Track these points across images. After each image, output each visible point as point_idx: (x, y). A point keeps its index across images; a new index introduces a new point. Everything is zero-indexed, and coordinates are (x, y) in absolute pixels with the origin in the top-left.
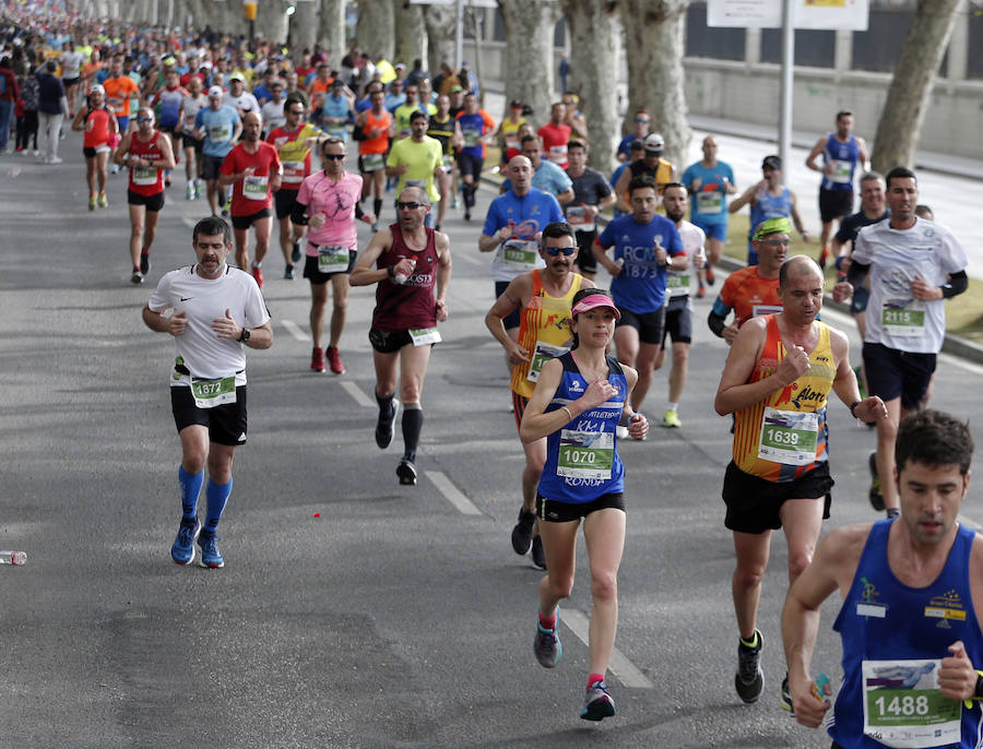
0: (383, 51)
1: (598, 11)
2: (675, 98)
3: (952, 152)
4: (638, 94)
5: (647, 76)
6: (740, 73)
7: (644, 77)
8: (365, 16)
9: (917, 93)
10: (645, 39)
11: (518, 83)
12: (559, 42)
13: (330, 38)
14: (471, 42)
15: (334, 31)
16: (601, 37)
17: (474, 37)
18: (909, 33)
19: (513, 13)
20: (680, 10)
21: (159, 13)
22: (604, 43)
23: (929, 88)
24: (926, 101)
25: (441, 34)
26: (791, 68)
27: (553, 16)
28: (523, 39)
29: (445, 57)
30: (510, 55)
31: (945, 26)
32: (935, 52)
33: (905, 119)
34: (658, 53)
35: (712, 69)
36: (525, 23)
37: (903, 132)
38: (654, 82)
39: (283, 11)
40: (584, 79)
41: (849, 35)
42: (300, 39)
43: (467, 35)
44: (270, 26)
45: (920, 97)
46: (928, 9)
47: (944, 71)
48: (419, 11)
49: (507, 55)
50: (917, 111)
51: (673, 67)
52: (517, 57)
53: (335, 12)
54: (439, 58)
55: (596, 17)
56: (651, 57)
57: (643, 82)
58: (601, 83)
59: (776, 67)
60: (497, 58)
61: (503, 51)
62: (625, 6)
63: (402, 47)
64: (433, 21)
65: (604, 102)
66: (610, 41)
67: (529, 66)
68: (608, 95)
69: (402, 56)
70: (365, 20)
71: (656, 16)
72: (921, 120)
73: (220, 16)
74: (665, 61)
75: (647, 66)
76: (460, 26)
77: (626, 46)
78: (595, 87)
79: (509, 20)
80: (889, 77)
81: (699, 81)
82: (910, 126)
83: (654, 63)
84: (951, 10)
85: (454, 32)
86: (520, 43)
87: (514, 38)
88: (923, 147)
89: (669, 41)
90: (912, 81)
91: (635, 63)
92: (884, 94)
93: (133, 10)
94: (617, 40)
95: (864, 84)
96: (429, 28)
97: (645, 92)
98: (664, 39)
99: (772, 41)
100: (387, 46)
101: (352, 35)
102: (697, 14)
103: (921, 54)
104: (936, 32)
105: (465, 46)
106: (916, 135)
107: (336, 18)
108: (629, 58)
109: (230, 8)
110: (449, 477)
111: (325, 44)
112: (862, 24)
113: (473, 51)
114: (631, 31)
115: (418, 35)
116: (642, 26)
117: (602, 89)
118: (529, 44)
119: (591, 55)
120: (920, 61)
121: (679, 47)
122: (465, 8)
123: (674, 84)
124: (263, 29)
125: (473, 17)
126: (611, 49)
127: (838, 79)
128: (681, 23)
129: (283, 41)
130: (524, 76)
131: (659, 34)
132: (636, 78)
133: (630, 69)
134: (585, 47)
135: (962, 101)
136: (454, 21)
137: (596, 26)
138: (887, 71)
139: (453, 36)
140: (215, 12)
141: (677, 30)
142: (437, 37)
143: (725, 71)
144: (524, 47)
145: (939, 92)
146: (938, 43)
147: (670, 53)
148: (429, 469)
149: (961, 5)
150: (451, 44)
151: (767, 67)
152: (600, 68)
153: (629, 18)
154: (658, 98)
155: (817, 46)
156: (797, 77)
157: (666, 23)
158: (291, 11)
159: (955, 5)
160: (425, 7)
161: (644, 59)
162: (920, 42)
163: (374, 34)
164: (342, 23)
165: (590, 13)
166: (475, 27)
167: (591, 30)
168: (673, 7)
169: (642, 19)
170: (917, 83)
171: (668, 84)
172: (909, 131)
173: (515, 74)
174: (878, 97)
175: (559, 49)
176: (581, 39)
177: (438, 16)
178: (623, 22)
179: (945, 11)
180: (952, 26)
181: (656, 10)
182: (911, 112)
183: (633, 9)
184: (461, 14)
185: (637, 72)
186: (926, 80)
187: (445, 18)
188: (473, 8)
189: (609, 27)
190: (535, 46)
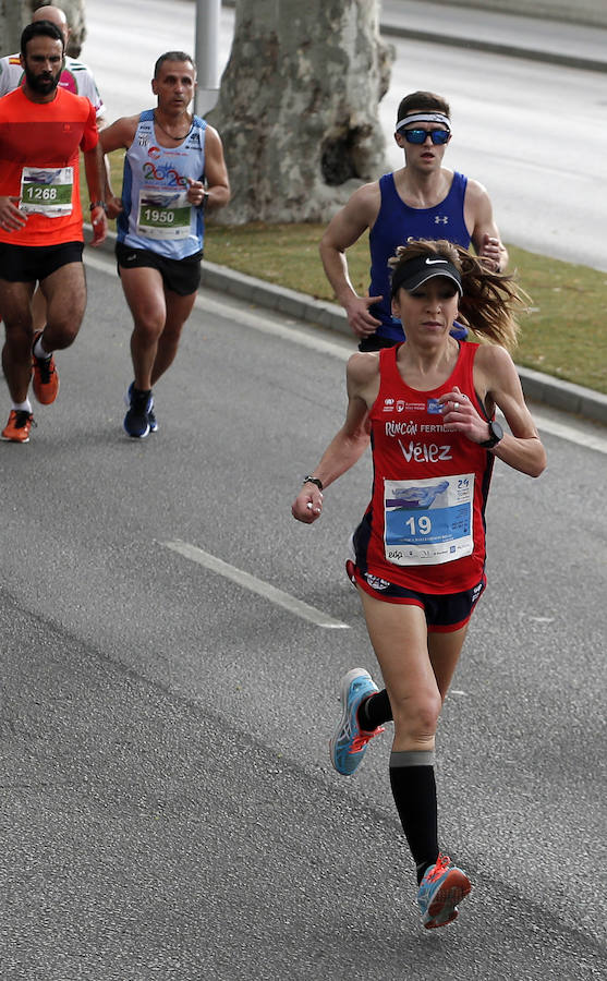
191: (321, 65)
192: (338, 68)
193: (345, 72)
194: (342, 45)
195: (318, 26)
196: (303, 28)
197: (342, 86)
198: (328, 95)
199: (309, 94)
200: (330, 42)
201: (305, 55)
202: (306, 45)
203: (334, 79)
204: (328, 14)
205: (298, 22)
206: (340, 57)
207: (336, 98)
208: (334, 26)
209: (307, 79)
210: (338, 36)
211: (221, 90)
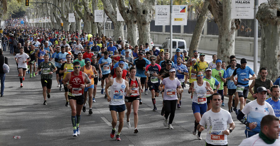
0: (89, 32)
1: (132, 23)
2: (149, 40)
3: (205, 49)
4: (141, 39)
5: (143, 35)
6: (161, 34)
7: (142, 35)
8: (85, 25)
9: (198, 38)
10: (142, 28)
11: (117, 37)
12: (125, 29)
13: (78, 30)
14: (107, 30)
15: (79, 28)
16: (133, 28)
17: (108, 29)
18: (196, 26)
19: (115, 24)
20: (149, 23)
21: (43, 25)
22: (134, 29)
23: (200, 37)
24: (200, 39)
25: (101, 28)
26: (172, 33)
27: (123, 24)
28: (118, 29)
29: (102, 33)
30: (115, 32)
31: (203, 24)
32: (201, 30)
33: (196, 43)
34: (145, 31)
35: (155, 34)
36: (118, 26)
37: (195, 46)
38: (144, 37)
39: (69, 24)
40: (130, 37)
41: (183, 26)
42: (72, 30)
43: (106, 28)
44: (66, 28)
45: (198, 39)
46: (200, 21)
47: (203, 34)
48: (96, 24)
49: (114, 32)
50: (198, 41)
51: (148, 34)
52: (116, 32)
53: (79, 24)
54: (101, 33)
55: (132, 24)
56: (144, 32)
57: (142, 37)
58: (134, 37)
59: (169, 33)
60: (112, 32)
61: (113, 31)
62: (138, 22)
63: (93, 31)
64: (99, 26)
65: (134, 41)
66: (135, 29)
67: (119, 34)
68: (135, 40)
69: (93, 33)
70: (85, 26)
71: (144, 23)
72: (199, 43)
73: (56, 26)
74: (146, 33)
75: (143, 34)
76: (105, 26)
77: (138, 30)
78: (132, 38)
79: (115, 25)
80: (192, 35)
81: (153, 36)
82: (197, 45)
83: (144, 33)
84: (204, 21)
85: (103, 28)
86: (117, 30)
87: (116, 29)
88: (199, 49)
89: (147, 28)
90: (197, 35)
91: (140, 33)
92: (191, 38)
93: (38, 25)
94: (137, 29)
95: (187, 36)
96: (98, 27)
97: (143, 39)
98: (146, 28)
99: (168, 28)
100: (90, 31)
101: (83, 29)
102: (153, 22)
103: (198, 30)
104: (201, 26)
105: (106, 30)
106: (198, 46)
107: (80, 26)
108: (139, 32)
109: (58, 24)
110: (106, 118)
111: (77, 30)
112: (186, 24)
113: (107, 32)
114: (139, 27)
115: (96, 28)
116: (142, 26)
117: (134, 38)
118: (119, 30)
119: (131, 32)
120: (198, 31)
121: (149, 30)
122: (106, 23)
123: (149, 37)
124: (65, 28)
125: (107, 25)
126: (135, 30)
127: (181, 35)
128: (149, 25)
129: (69, 30)
130: (118, 36)
131: (145, 27)
132: (141, 36)
133: (139, 34)
134: (130, 30)
135: (206, 39)
136: (103, 26)
137: (132, 26)
138: (191, 33)
139: (103, 29)
140: (55, 25)
141: (149, 27)
142: (100, 29)
143: (158, 34)
144: (118, 31)
145: (202, 37)
146: (202, 28)
147: (147, 31)
148: (102, 117)
149: (206, 20)
150: (103, 30)
151: (167, 33)
152: (133, 34)
153: (139, 24)
154: (145, 40)
155: (177, 29)
156: (173, 35)
157: (147, 25)
158: (70, 24)
159: (205, 20)
160: (98, 23)
161: (142, 32)
162: (198, 27)
163: (87, 29)
164: (81, 26)
165: (131, 23)
166: (108, 27)
167: (131, 27)
168: (148, 22)
169: (142, 24)
170: (198, 36)
171: (147, 37)
172: (196, 46)
173: (116, 36)
174: (190, 39)
175: (125, 31)
176: (129, 29)
177: (100, 25)
178: (138, 25)
179: (203, 21)
180: (204, 24)
181: (144, 22)
182: (197, 42)
183: (140, 22)
184: (105, 24)
185: (141, 35)
186: (200, 35)
187: (102, 25)
188: (107, 23)
189: (135, 26)
190: (120, 30)
191: (273, 71)
192: (276, 72)
193: (277, 72)
194: (277, 68)
195: (273, 65)
196: (271, 65)
197: (277, 74)
198: (275, 76)
199: (272, 76)
200: (275, 67)
201: (271, 70)
202: (271, 68)
203: (276, 73)
204: (274, 63)
205: (270, 65)
206: (277, 70)
207: (276, 76)
208: (276, 65)
209: (271, 73)
210: (276, 67)
211: (258, 76)
